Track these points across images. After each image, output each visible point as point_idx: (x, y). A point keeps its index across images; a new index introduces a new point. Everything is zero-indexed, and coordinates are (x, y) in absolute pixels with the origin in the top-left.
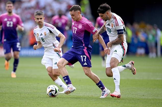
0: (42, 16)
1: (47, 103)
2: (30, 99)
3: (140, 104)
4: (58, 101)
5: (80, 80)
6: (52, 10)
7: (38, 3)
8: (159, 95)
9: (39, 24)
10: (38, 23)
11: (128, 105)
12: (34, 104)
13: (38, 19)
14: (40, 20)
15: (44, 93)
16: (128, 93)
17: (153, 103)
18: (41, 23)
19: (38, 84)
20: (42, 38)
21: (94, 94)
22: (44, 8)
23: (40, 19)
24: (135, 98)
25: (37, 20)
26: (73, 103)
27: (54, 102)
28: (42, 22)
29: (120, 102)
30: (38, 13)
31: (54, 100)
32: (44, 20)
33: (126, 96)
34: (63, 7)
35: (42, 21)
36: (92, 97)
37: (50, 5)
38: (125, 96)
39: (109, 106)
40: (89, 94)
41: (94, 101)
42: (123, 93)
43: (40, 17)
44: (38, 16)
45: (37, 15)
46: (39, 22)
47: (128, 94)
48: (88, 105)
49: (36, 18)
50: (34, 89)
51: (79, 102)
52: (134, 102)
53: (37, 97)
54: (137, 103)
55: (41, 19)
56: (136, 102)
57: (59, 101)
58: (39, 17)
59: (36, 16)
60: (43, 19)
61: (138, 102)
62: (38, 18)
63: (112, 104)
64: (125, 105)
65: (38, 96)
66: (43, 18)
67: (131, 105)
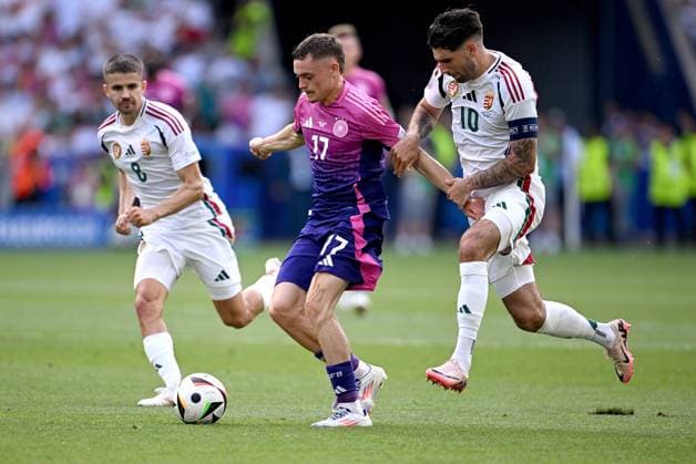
0: (135, 74)
1: (89, 449)
2: (13, 432)
3: (487, 454)
4: (136, 442)
5: (231, 352)
6: (110, 46)
7: (49, 19)
8: (572, 415)
9: (124, 109)
10: (120, 104)
11: (441, 457)
12: (32, 453)
13: (118, 88)
14: (126, 93)
15: (74, 404)
16: (440, 404)
17: (547, 451)
18: (131, 106)
19: (50, 365)
20: (134, 164)
21: (293, 411)
22: (77, 40)
23: (126, 89)
24: (466, 426)
25: (114, 92)
26: (199, 449)
27: (119, 446)
28: (134, 103)
29: (404, 446)
30: (117, 64)
31: (120, 437)
32: (143, 92)
33: (430, 418)
34: (162, 34)
35: (137, 98)
36: (280, 422)
37: (103, 27)
38: (427, 420)
39: (358, 460)
40: (269, 409)
41: (292, 443)
42: (417, 404)
43: (128, 78)
44: (118, 75)
45: (112, 72)
46: (125, 100)
47: (438, 409)
48: (266, 456)
49: (111, 85)
50: (34, 388)
51: (227, 445)
52: (462, 443)
53: (47, 424)
54: (478, 449)
55: (132, 86)
56: (473, 443)
57: (140, 440)
58: (121, 78)
59: (111, 75)
60: (139, 89)
61: (480, 445)
62: (120, 83)
63: (367, 455)
64: (428, 457)
65: (47, 421)
66: (139, 84)
67: (451, 457)
